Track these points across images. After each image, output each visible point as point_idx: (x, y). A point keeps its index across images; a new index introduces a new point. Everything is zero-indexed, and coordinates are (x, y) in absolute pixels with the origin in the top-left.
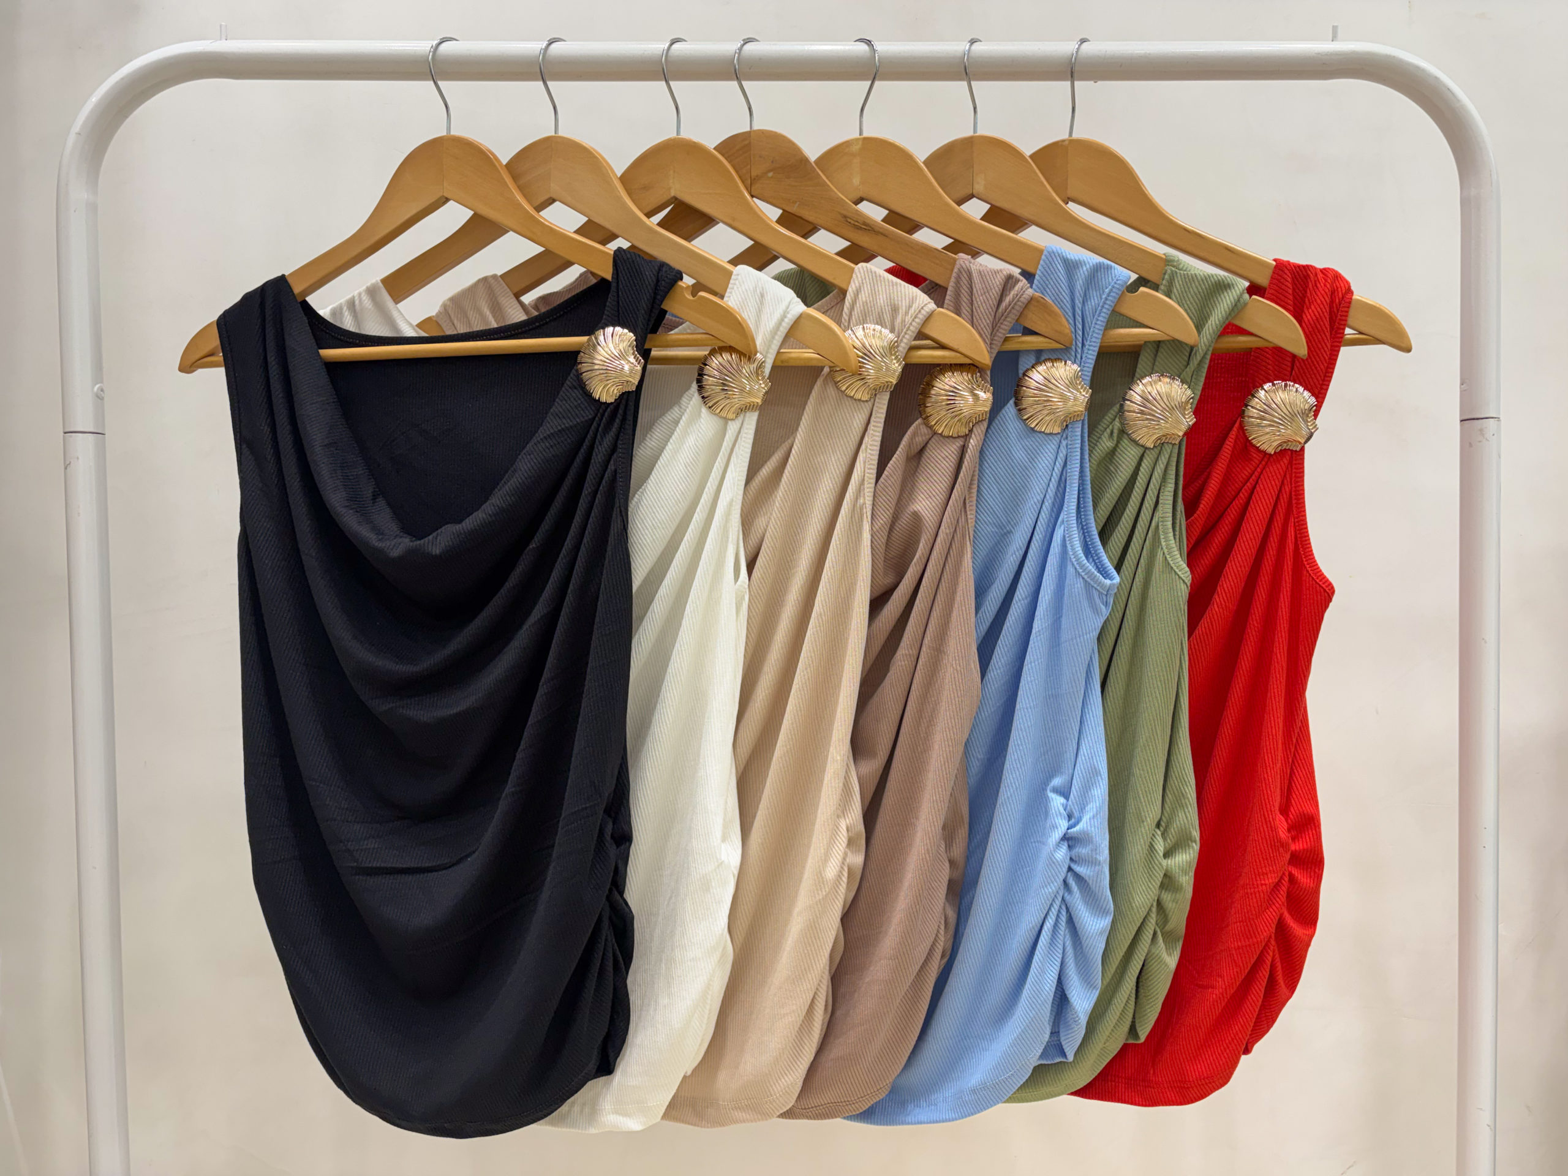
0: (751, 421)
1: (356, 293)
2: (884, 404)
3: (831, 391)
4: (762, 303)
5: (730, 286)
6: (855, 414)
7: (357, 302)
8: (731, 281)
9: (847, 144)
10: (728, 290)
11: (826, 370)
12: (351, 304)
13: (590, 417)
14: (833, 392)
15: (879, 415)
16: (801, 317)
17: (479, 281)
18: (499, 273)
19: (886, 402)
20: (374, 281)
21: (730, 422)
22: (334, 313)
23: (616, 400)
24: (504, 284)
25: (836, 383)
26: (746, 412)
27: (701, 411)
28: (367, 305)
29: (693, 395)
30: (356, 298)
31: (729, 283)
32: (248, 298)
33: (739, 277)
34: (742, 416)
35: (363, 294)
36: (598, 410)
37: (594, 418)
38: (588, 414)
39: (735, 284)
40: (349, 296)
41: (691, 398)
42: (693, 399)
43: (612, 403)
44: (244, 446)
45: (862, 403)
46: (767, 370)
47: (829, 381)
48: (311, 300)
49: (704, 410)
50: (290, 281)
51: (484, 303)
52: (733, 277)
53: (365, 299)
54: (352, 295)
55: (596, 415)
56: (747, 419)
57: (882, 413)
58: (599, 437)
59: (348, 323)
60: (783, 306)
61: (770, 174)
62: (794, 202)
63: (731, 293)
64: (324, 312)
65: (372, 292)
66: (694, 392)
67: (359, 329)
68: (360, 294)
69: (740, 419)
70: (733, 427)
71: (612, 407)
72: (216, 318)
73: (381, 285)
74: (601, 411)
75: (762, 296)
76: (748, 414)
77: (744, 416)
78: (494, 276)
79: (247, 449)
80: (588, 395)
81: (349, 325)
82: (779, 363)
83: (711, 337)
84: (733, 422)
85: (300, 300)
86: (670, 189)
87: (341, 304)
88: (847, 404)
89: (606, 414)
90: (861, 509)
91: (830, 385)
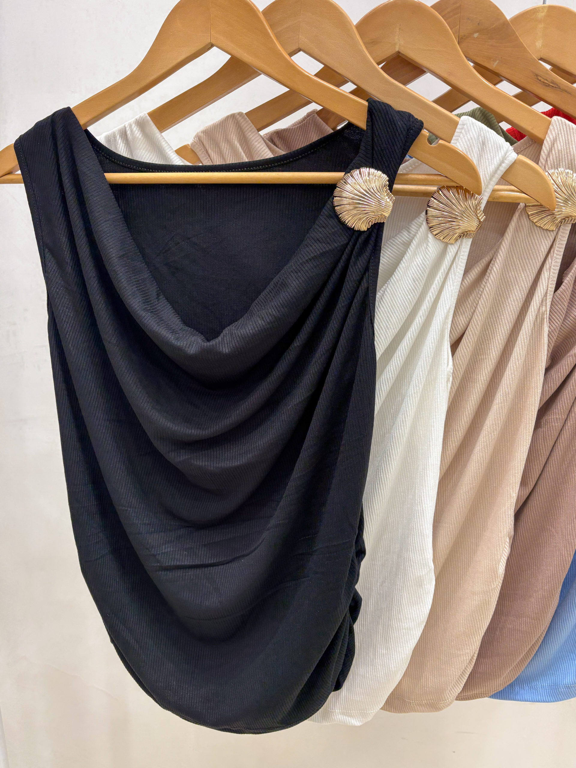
0: (466, 245)
1: (127, 124)
2: (567, 233)
3: (525, 222)
4: (483, 149)
5: (456, 134)
6: (543, 241)
7: (129, 132)
8: (457, 130)
9: (534, 11)
10: (454, 138)
11: (522, 205)
12: (124, 134)
13: (345, 242)
14: (526, 223)
15: (561, 242)
16: (515, 162)
17: (228, 117)
18: (244, 112)
19: (568, 232)
20: (142, 115)
21: (450, 246)
22: (108, 139)
23: (368, 229)
24: (250, 122)
25: (529, 216)
26: (463, 238)
27: (427, 237)
28: (138, 135)
29: (422, 224)
30: (127, 129)
31: (455, 131)
32: (40, 127)
33: (465, 127)
34: (459, 241)
35: (133, 125)
36: (352, 237)
37: (348, 244)
38: (343, 240)
39: (461, 133)
40: (121, 126)
41: (420, 226)
42: (423, 227)
43: (364, 231)
44: (47, 250)
45: (548, 232)
46: (483, 206)
47: (523, 213)
48: (91, 129)
49: (430, 236)
50: (75, 112)
51: (234, 137)
52: (459, 126)
53: (135, 129)
54: (123, 125)
55: (350, 240)
56: (464, 244)
57: (565, 241)
58: (353, 259)
59: (121, 150)
60: (501, 154)
61: (476, 35)
62: (495, 61)
63: (457, 140)
64: (101, 138)
65: (141, 124)
66: (423, 221)
67: (132, 155)
68: (130, 126)
69: (458, 243)
70: (452, 250)
71: (365, 235)
72: (13, 142)
73: (148, 118)
74: (354, 237)
75: (484, 143)
76: (465, 240)
77: (462, 242)
78: (240, 114)
79: (49, 253)
80: (343, 225)
81: (122, 152)
82: (491, 200)
83: (445, 178)
84: (452, 246)
85: (84, 129)
86: (395, 44)
87: (114, 133)
88: (536, 231)
89: (360, 240)
90: (543, 314)
91: (524, 216)
